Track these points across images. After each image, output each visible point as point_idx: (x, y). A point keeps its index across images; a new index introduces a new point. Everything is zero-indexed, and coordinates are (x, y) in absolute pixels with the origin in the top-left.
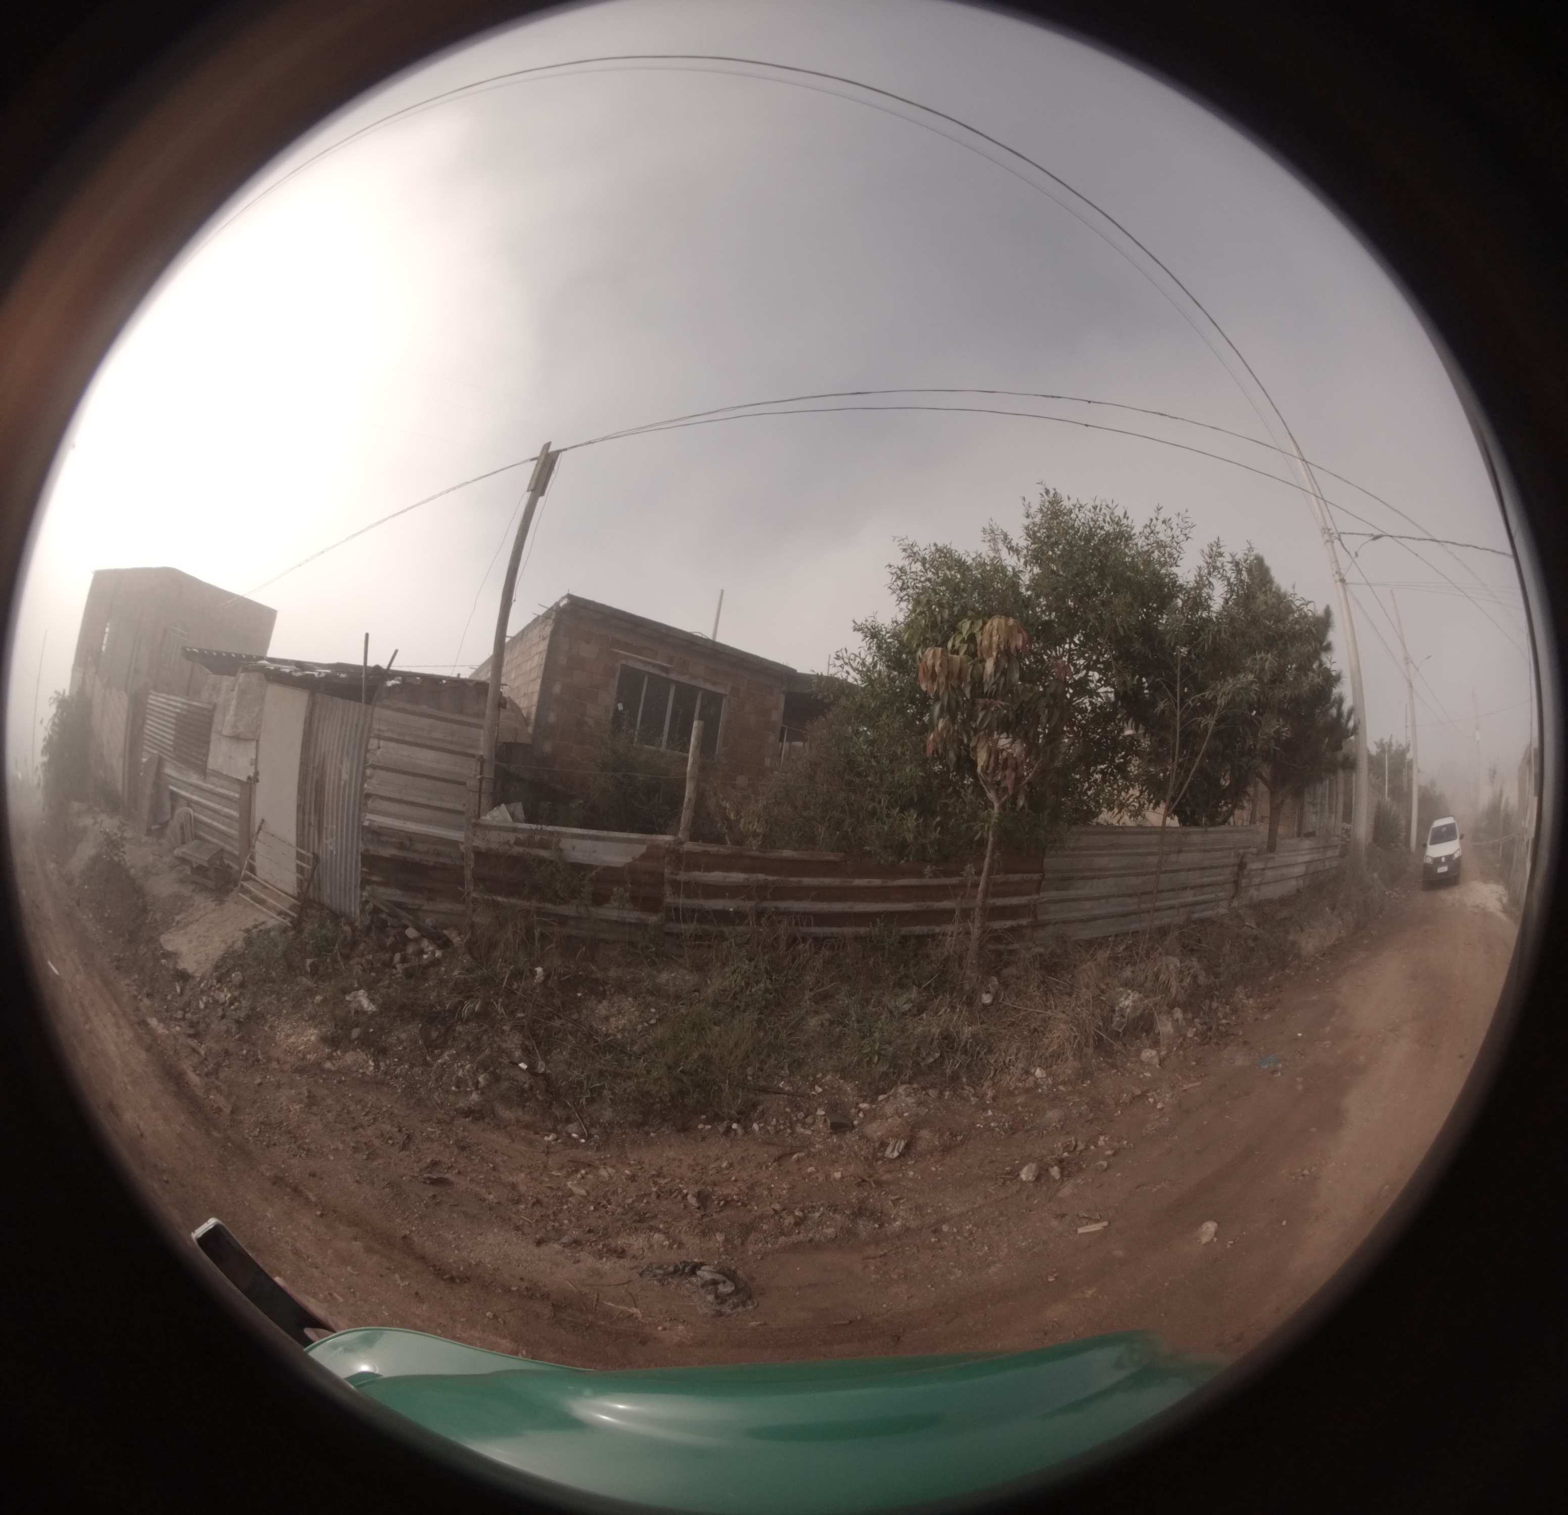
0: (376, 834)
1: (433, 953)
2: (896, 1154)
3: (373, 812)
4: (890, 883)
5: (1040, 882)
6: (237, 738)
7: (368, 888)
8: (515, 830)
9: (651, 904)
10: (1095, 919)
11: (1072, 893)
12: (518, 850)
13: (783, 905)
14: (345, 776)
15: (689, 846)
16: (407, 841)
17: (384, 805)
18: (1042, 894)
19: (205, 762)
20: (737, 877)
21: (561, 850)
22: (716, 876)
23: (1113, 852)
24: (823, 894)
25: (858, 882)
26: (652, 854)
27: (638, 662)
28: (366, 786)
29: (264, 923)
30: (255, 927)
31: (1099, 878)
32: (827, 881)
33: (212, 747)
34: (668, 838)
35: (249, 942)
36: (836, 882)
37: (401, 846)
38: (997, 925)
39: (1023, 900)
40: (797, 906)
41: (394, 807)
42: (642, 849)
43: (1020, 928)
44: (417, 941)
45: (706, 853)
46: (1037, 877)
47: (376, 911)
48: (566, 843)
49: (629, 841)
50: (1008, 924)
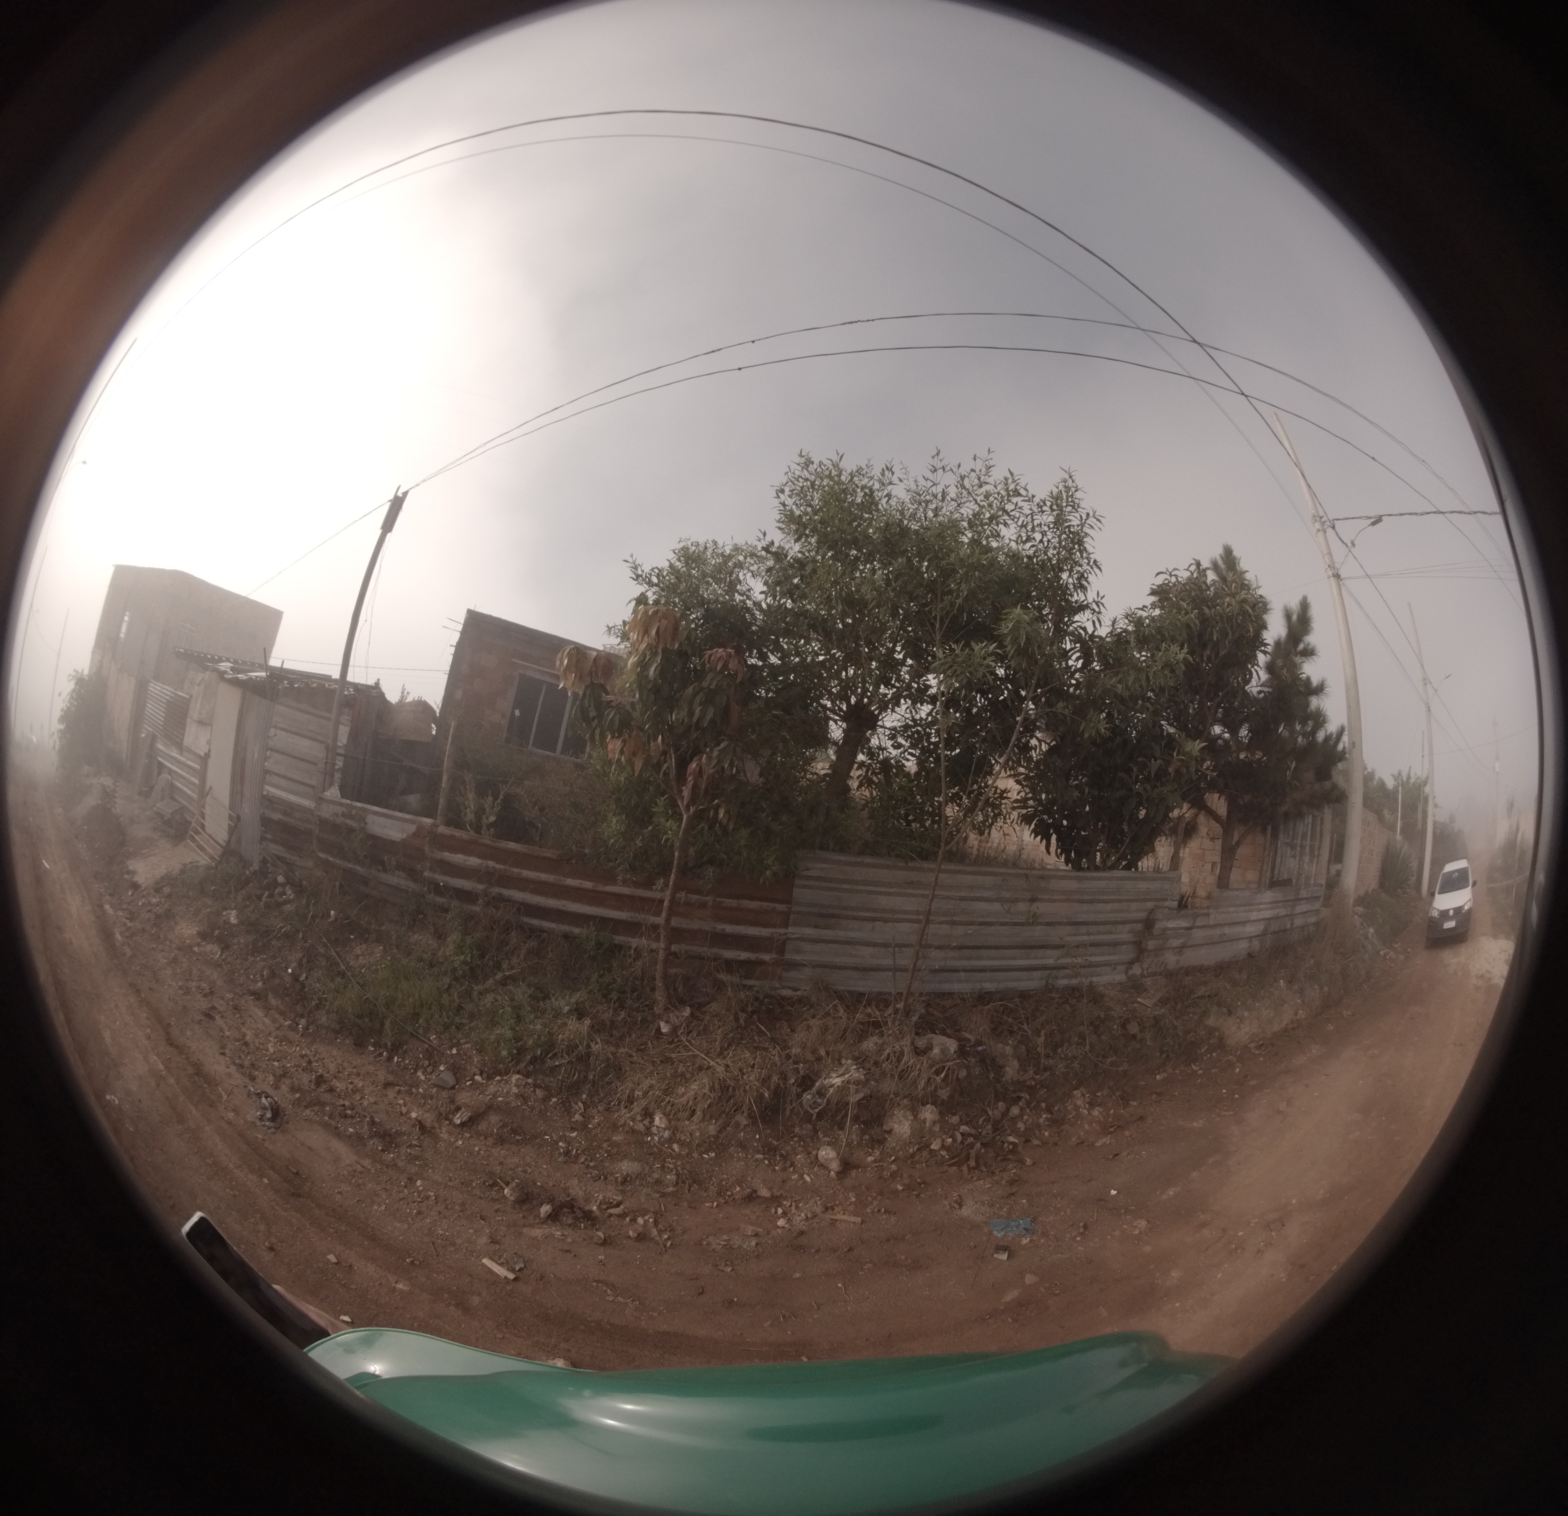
0: (270, 801)
1: (290, 894)
2: (459, 1121)
3: (269, 784)
4: (601, 888)
5: (788, 915)
6: (201, 723)
7: (264, 843)
8: (341, 804)
9: (413, 874)
12: (339, 820)
13: (506, 892)
14: (256, 755)
15: (442, 829)
16: (289, 809)
17: (276, 780)
18: (790, 930)
19: (182, 740)
20: (473, 861)
21: (366, 823)
22: (458, 858)
24: (537, 887)
25: (570, 882)
26: (419, 833)
28: (266, 764)
29: (198, 862)
30: (191, 863)
32: (544, 877)
33: (187, 729)
34: (430, 821)
35: (183, 872)
36: (551, 878)
37: (285, 813)
38: (729, 954)
39: (765, 932)
40: (518, 895)
41: (283, 782)
42: (412, 828)
43: (761, 963)
44: (283, 885)
45: (452, 837)
46: (780, 907)
47: (264, 861)
48: (370, 818)
49: (405, 820)
50: (744, 955)
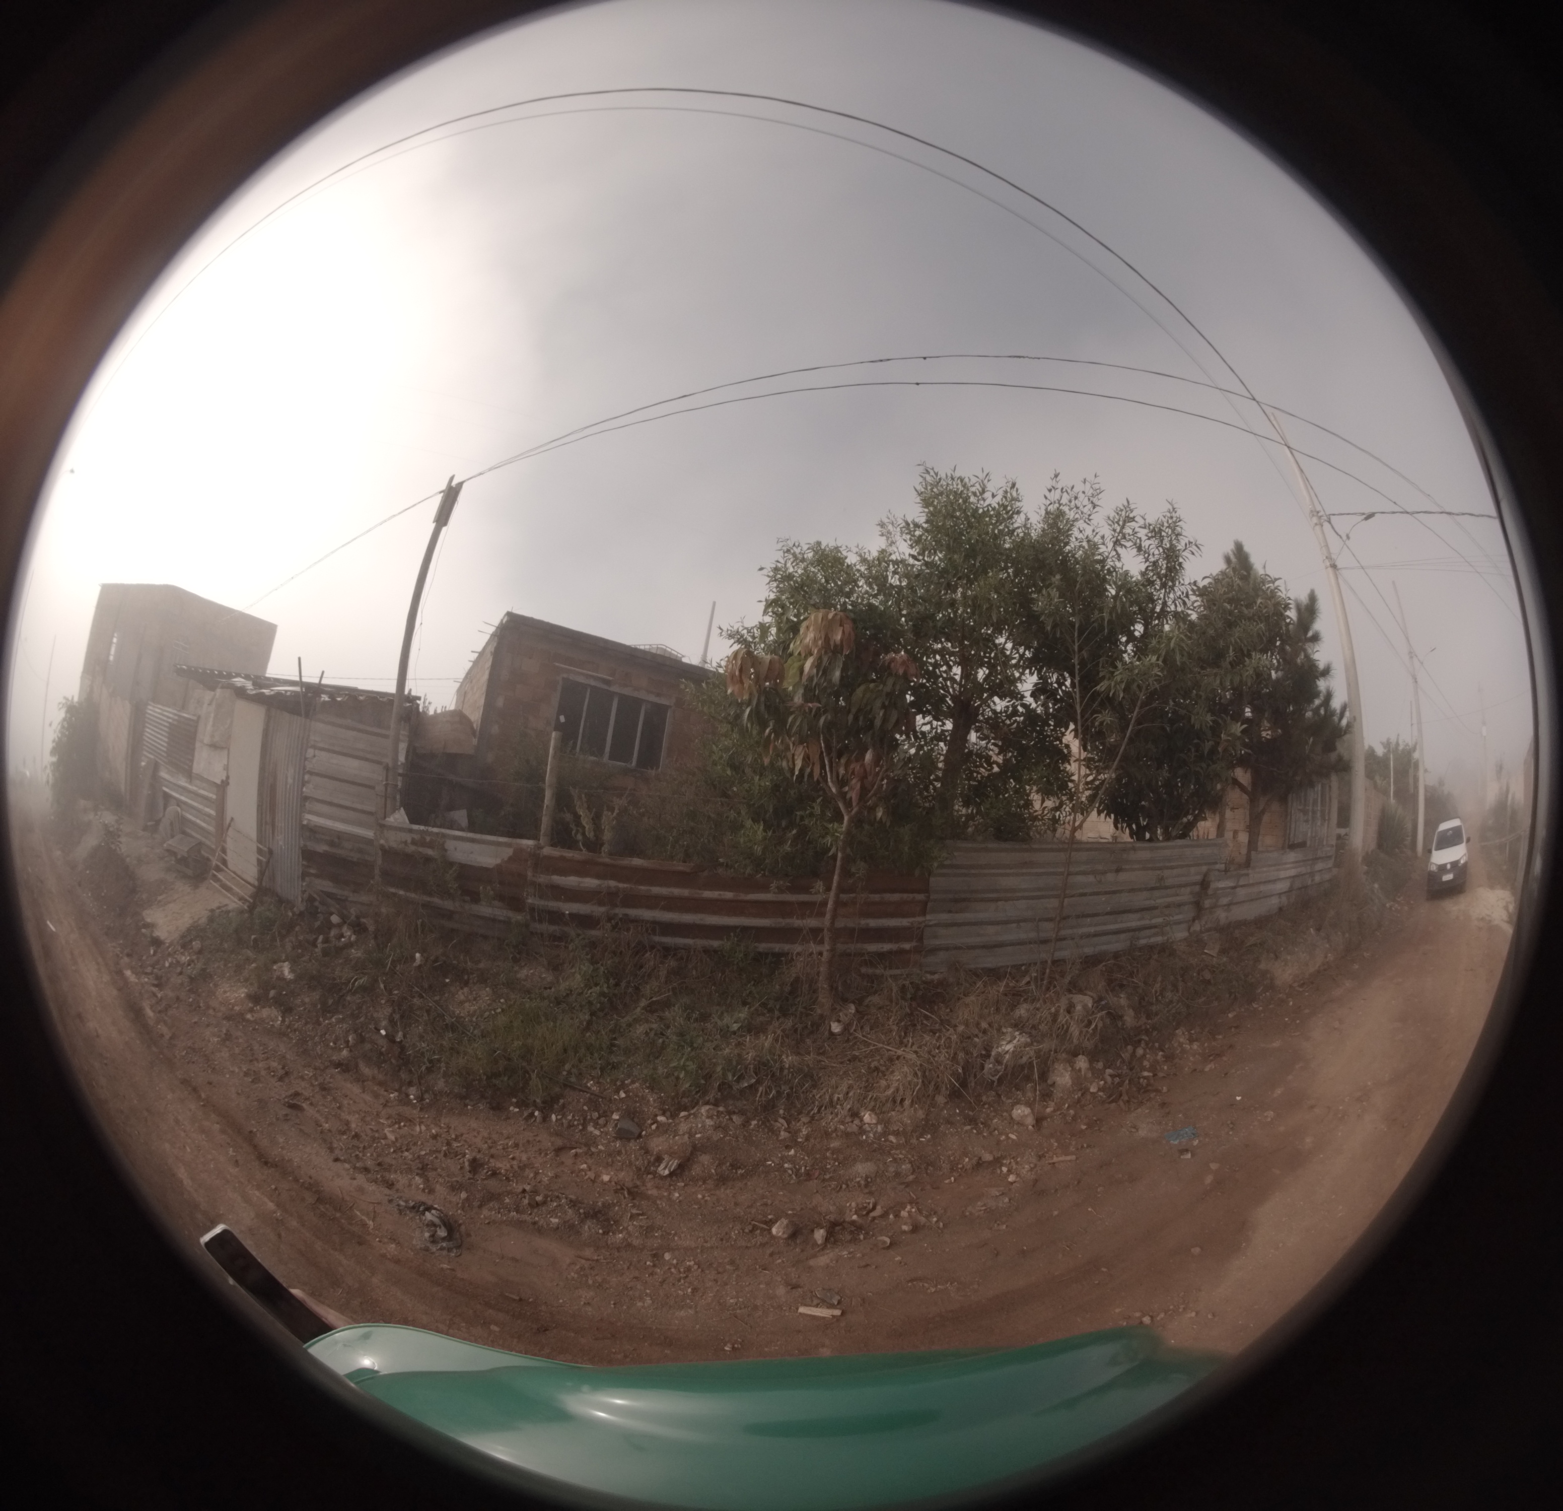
0: (312, 831)
1: (350, 937)
2: (667, 1172)
3: (310, 812)
4: (743, 897)
5: (926, 903)
6: (214, 747)
7: (307, 879)
8: (411, 831)
9: (515, 903)
10: (1001, 945)
11: (968, 916)
12: (411, 849)
13: (633, 912)
14: (290, 781)
15: (547, 851)
16: (337, 838)
17: (319, 807)
18: (928, 917)
19: (191, 767)
20: (590, 883)
21: (446, 850)
22: (571, 881)
23: (1024, 871)
24: (671, 904)
25: (708, 894)
26: (518, 856)
27: (579, 676)
28: (304, 789)
29: (226, 905)
30: (219, 908)
31: (1006, 900)
32: (677, 891)
33: (196, 754)
34: (530, 843)
35: (211, 920)
36: (686, 892)
37: (332, 844)
38: (873, 947)
39: (905, 922)
40: (647, 914)
41: (325, 809)
42: (509, 852)
43: (902, 952)
44: (339, 926)
45: (563, 858)
46: (920, 897)
47: (311, 899)
48: (450, 845)
49: (499, 844)
50: (886, 947)
